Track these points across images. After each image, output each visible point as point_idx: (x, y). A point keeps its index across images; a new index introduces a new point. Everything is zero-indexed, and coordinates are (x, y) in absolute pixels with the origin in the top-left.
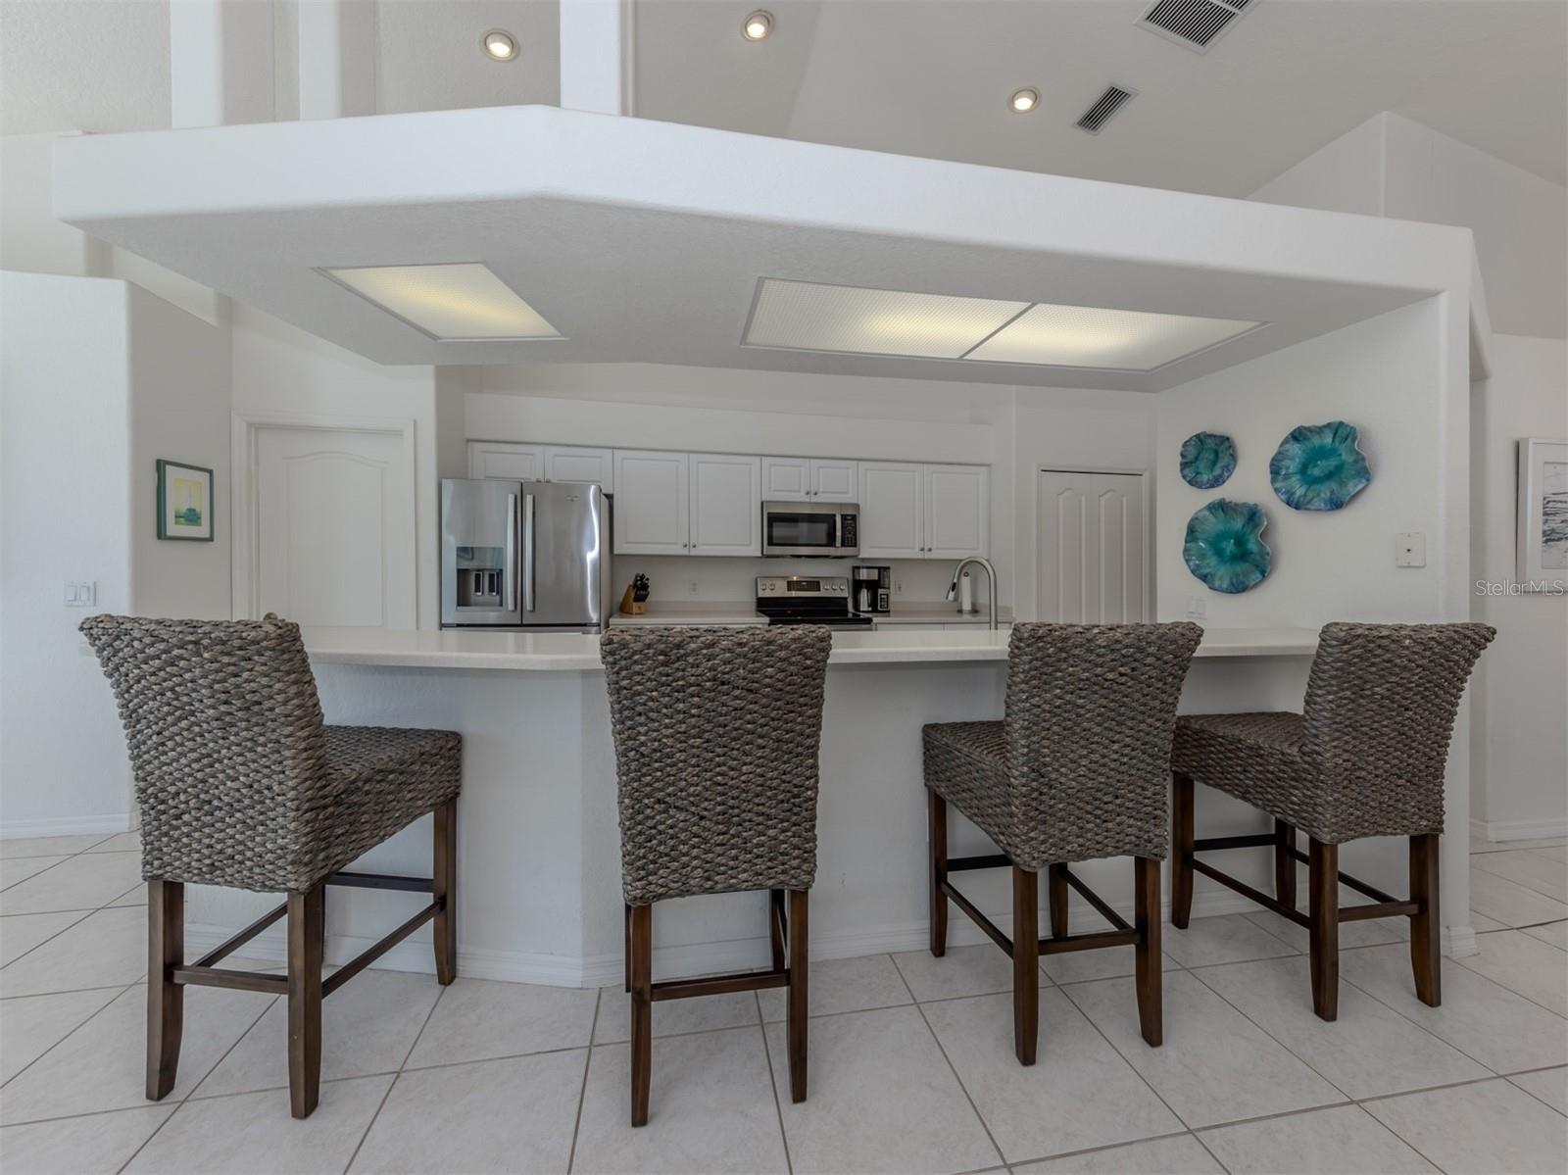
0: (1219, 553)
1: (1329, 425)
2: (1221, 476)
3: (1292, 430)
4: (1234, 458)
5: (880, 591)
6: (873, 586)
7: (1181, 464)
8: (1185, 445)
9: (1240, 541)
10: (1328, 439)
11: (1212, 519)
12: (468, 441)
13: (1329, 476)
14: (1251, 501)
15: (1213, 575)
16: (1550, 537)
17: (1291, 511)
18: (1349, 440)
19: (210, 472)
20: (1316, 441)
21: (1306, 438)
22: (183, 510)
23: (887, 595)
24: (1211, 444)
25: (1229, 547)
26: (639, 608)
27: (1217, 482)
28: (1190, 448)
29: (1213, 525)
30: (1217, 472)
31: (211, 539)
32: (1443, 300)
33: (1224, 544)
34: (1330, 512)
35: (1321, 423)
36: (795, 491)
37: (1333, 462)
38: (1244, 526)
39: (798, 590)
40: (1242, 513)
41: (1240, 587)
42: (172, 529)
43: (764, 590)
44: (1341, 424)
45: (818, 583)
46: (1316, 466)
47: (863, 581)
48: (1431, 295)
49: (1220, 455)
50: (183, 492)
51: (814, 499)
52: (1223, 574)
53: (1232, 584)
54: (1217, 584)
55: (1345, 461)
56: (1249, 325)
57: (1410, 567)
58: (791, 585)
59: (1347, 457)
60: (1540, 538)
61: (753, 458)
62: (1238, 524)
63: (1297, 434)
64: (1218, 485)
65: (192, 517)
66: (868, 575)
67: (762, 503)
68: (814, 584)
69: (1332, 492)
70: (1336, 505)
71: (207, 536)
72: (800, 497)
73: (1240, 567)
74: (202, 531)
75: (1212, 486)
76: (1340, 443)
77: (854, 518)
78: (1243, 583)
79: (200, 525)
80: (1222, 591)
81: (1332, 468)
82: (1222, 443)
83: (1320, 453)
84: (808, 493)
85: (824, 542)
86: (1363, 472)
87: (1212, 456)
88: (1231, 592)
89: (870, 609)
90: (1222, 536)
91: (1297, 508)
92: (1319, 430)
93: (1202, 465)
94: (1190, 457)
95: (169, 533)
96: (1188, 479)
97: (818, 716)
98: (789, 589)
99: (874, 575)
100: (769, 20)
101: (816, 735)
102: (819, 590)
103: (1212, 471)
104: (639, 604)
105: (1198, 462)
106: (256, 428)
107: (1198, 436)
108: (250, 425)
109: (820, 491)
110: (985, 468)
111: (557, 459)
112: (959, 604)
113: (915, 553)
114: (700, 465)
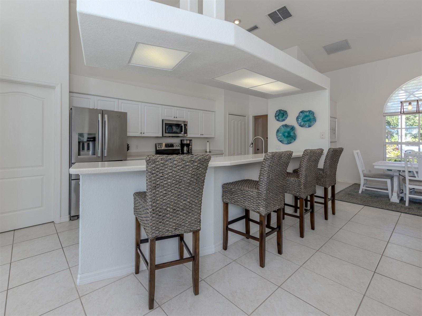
0: (284, 136)
1: (309, 111)
2: (285, 119)
3: (301, 111)
4: (287, 115)
5: (190, 147)
6: (188, 145)
7: (275, 116)
8: (277, 111)
9: (289, 133)
10: (308, 113)
11: (283, 128)
13: (308, 121)
14: (292, 125)
15: (283, 141)
17: (300, 127)
18: (312, 114)
20: (306, 114)
21: (303, 113)
23: (192, 148)
24: (282, 112)
25: (286, 134)
27: (284, 120)
28: (277, 113)
29: (283, 129)
30: (284, 118)
32: (328, 91)
33: (285, 134)
34: (309, 128)
35: (307, 110)
36: (171, 117)
37: (308, 118)
38: (290, 130)
39: (168, 147)
40: (290, 127)
41: (289, 143)
43: (159, 147)
44: (311, 111)
45: (173, 145)
46: (305, 118)
47: (185, 144)
49: (284, 115)
51: (175, 119)
52: (285, 140)
53: (287, 142)
54: (284, 142)
55: (311, 118)
56: (299, 89)
57: (323, 138)
59: (311, 117)
61: (160, 105)
62: (289, 129)
63: (302, 112)
64: (284, 121)
66: (187, 142)
67: (163, 120)
69: (309, 124)
70: (310, 126)
73: (289, 139)
75: (282, 121)
76: (310, 114)
77: (186, 125)
78: (290, 142)
80: (285, 144)
81: (308, 119)
82: (285, 112)
83: (306, 116)
85: (179, 132)
86: (315, 120)
87: (282, 115)
88: (287, 144)
89: (187, 152)
90: (285, 132)
91: (302, 127)
92: (306, 112)
93: (280, 116)
94: (277, 115)
96: (277, 119)
98: (166, 147)
99: (188, 142)
102: (173, 147)
103: (282, 118)
105: (279, 116)
107: (279, 110)
109: (177, 117)
110: (214, 113)
111: (99, 101)
112: (206, 150)
113: (199, 136)
114: (145, 107)
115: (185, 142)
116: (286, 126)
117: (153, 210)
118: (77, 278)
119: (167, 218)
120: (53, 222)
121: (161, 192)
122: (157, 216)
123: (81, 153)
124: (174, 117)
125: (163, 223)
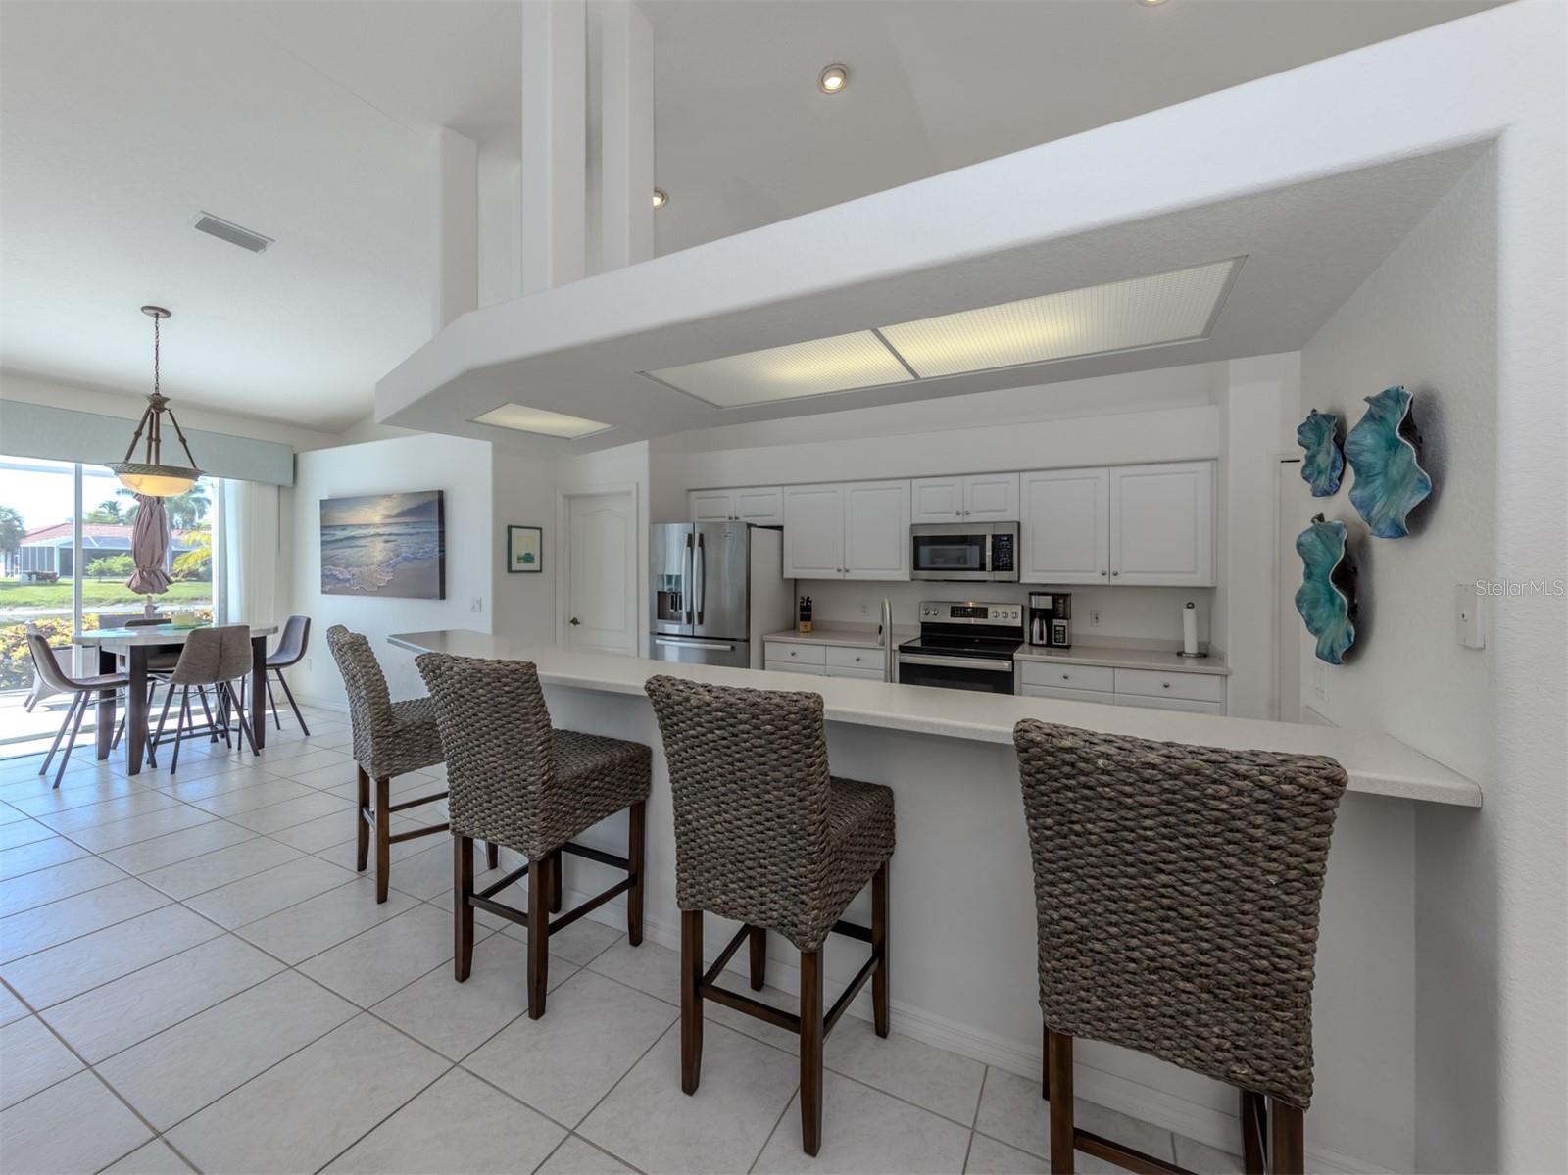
5: (1056, 622)
12: (689, 490)
19: (541, 529)
22: (523, 553)
26: (805, 626)
31: (540, 571)
36: (945, 513)
39: (962, 616)
42: (515, 566)
43: (927, 614)
45: (986, 609)
50: (524, 543)
51: (963, 519)
58: (956, 611)
65: (529, 558)
66: (1041, 602)
68: (982, 612)
71: (538, 569)
72: (952, 518)
74: (535, 566)
77: (1011, 538)
79: (533, 563)
84: (958, 514)
95: (513, 569)
98: (954, 615)
99: (1048, 603)
100: (844, 72)
102: (987, 618)
104: (806, 623)
106: (570, 498)
108: (565, 496)
111: (743, 499)
113: (1095, 579)
114: (854, 493)
124: (960, 513)
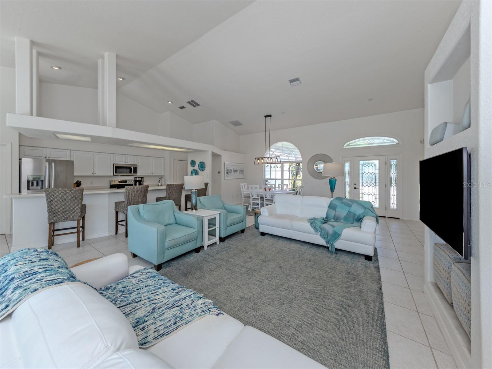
3: (199, 162)
4: (195, 164)
5: (141, 182)
7: (190, 164)
14: (197, 169)
16: (227, 173)
18: (204, 163)
20: (201, 163)
23: (143, 183)
27: (194, 166)
29: (193, 172)
32: (209, 152)
39: (121, 183)
43: (112, 183)
47: (138, 180)
48: (208, 151)
51: (126, 163)
59: (204, 165)
60: (226, 173)
61: (112, 154)
62: (195, 172)
67: (114, 164)
68: (125, 181)
69: (203, 169)
70: (203, 171)
72: (123, 163)
77: (136, 168)
81: (202, 166)
82: (194, 162)
85: (129, 172)
86: (205, 167)
91: (200, 170)
96: (191, 166)
97: (147, 194)
98: (119, 182)
99: (140, 179)
101: (147, 196)
105: (192, 164)
107: (192, 161)
109: (128, 161)
110: (163, 159)
111: (51, 152)
112: (159, 184)
113: (149, 175)
114: (97, 155)
115: (138, 179)
116: (194, 170)
117: (50, 211)
118: (11, 249)
119: (59, 214)
120: (4, 234)
121: (54, 204)
122: (52, 214)
123: (31, 188)
124: (125, 162)
125: (56, 217)
